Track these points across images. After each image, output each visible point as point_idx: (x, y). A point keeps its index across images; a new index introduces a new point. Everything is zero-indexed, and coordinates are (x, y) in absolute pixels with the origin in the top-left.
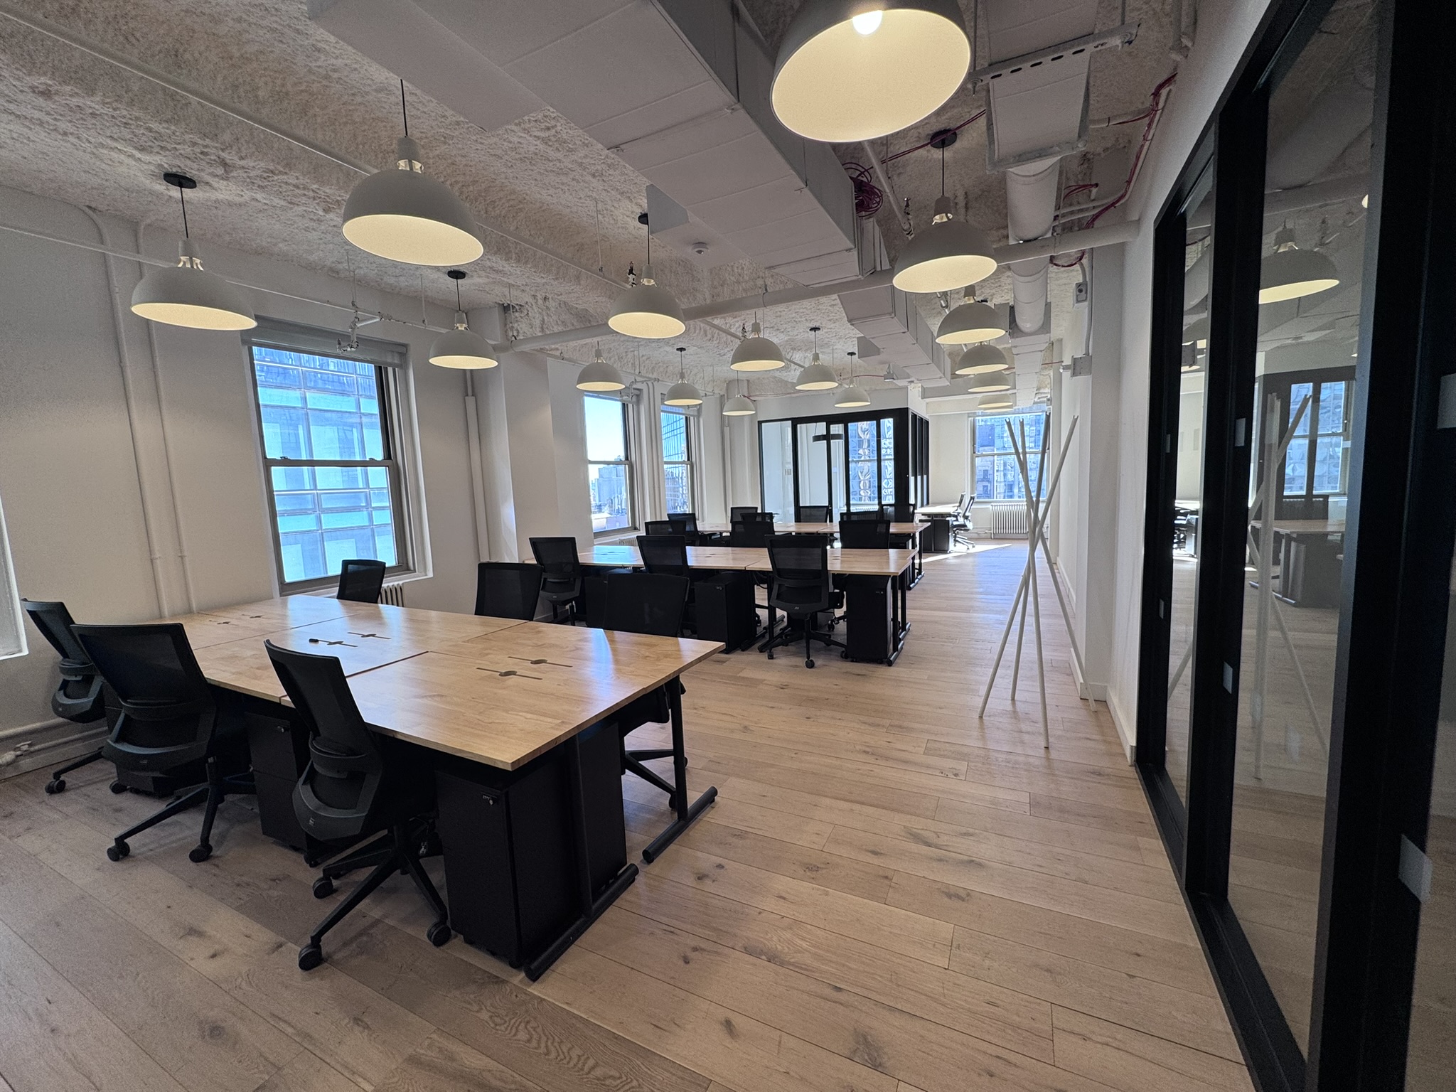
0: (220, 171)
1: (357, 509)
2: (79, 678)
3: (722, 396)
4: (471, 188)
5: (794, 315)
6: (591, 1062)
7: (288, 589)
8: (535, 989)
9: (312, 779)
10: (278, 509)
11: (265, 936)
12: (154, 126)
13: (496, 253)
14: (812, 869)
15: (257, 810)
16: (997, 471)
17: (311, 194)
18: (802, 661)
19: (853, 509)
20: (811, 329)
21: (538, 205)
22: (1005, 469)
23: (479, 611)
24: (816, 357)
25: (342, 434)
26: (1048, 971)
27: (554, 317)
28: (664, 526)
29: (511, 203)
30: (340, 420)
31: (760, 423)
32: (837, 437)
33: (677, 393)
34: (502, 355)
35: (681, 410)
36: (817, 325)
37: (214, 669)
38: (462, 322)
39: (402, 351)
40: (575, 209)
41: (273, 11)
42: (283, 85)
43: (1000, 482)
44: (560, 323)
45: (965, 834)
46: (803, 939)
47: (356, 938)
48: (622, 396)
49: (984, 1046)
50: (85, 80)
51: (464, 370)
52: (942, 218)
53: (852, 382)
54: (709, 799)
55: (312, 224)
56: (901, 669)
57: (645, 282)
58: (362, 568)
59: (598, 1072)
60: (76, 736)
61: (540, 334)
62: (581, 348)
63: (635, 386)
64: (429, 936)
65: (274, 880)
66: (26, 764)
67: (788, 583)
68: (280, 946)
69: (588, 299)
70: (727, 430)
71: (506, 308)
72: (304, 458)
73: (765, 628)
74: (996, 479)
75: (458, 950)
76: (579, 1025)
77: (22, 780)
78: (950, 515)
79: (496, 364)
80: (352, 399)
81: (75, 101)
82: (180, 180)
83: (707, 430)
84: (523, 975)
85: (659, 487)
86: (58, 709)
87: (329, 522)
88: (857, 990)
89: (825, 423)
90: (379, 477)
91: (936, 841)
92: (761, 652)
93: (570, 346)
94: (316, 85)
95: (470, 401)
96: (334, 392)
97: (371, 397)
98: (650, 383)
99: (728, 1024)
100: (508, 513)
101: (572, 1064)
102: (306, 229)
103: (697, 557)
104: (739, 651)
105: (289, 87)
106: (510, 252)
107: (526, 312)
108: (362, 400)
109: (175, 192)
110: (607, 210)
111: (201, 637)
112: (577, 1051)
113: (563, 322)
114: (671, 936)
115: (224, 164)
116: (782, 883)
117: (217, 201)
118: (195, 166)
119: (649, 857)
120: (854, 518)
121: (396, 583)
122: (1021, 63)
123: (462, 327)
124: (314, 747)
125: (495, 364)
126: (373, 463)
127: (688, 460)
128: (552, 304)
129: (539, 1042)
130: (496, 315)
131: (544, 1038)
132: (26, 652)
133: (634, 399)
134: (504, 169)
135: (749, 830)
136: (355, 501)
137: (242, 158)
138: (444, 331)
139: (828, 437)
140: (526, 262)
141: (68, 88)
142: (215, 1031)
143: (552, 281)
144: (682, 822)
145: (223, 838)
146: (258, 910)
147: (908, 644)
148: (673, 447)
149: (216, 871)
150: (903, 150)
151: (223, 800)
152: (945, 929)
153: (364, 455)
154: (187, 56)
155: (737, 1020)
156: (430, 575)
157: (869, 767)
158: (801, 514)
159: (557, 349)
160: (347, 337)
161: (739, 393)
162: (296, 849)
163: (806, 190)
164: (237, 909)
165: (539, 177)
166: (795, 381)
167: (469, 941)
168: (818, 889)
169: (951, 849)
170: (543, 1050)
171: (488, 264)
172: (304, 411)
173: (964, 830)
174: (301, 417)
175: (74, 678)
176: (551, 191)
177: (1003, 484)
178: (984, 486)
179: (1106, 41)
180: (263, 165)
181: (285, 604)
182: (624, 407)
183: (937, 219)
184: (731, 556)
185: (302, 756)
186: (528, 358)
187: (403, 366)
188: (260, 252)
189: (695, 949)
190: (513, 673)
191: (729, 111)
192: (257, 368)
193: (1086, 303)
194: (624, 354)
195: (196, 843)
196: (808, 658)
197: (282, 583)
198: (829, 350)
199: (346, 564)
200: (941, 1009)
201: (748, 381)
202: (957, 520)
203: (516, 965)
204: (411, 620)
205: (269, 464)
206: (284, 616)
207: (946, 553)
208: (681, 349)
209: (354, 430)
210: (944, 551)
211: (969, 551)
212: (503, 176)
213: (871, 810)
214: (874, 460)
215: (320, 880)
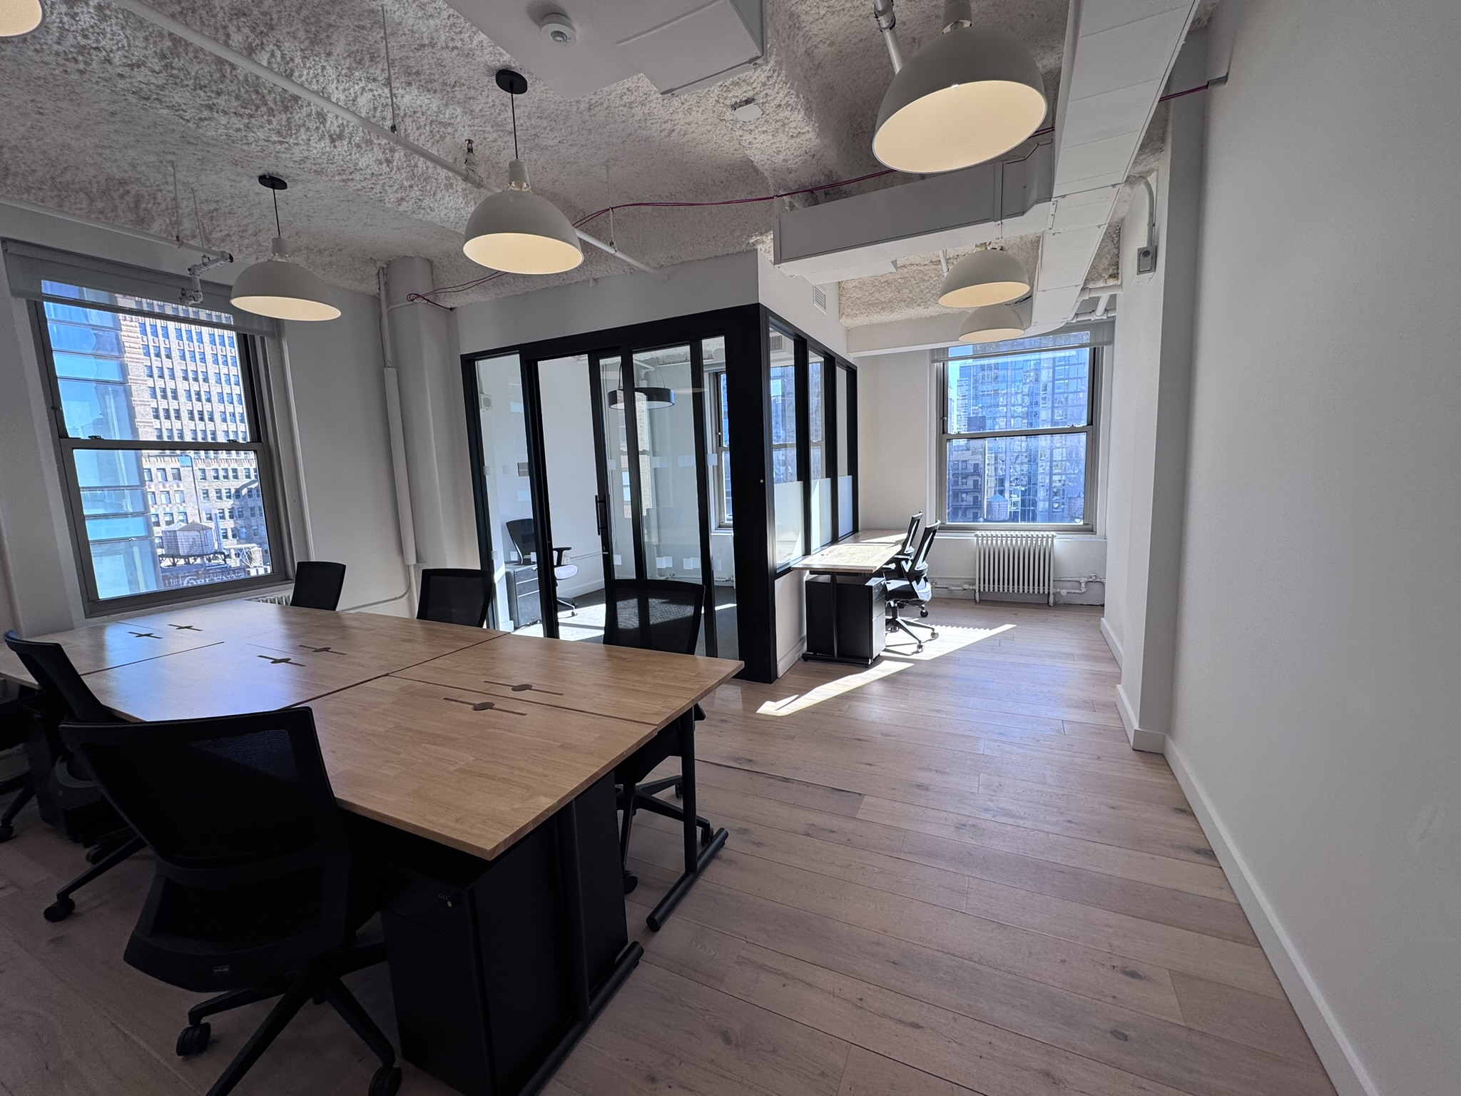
22: (996, 463)
31: (469, 363)
78: (874, 572)
177: (993, 478)
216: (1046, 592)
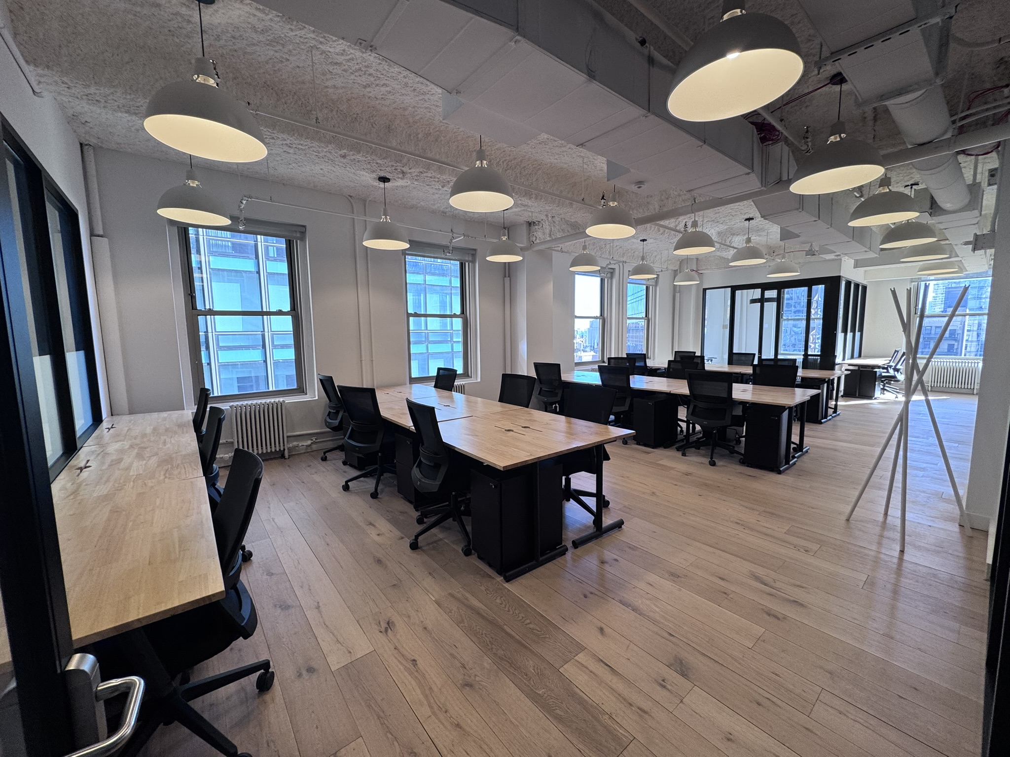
0: (401, 176)
1: (445, 342)
2: (335, 411)
3: (676, 271)
4: (513, 162)
5: (730, 211)
6: (528, 621)
7: (413, 381)
8: (507, 585)
9: (419, 466)
10: (411, 340)
11: (398, 533)
12: (379, 161)
13: (524, 196)
14: (674, 576)
15: (395, 483)
16: (968, 331)
17: (437, 180)
18: (706, 460)
19: (780, 357)
20: (746, 220)
21: (549, 165)
23: (501, 400)
24: (749, 240)
25: (441, 299)
26: (830, 673)
27: (557, 227)
28: (623, 361)
29: (534, 166)
30: (441, 290)
31: (705, 290)
32: (770, 300)
33: (638, 271)
34: (526, 253)
35: (644, 282)
36: (751, 216)
37: (385, 412)
38: (504, 235)
39: (473, 253)
40: (570, 164)
41: (428, 100)
42: (429, 130)
43: (972, 341)
44: (561, 231)
45: (798, 586)
46: (658, 607)
47: (432, 543)
48: (600, 274)
49: (761, 691)
50: (356, 149)
51: (505, 263)
52: (836, 138)
53: (784, 257)
54: (619, 525)
55: (436, 191)
56: (789, 478)
57: (611, 204)
58: (446, 373)
59: (531, 626)
60: (331, 438)
61: (549, 239)
62: (574, 247)
63: (609, 267)
64: (462, 550)
65: (401, 512)
66: (314, 447)
67: (701, 405)
68: (402, 538)
69: (577, 215)
70: (678, 295)
71: (530, 224)
72: (423, 313)
73: (684, 436)
74: (965, 338)
75: (474, 560)
76: (525, 606)
77: (312, 453)
78: (879, 367)
79: (522, 258)
80: (448, 278)
81: (352, 158)
82: (384, 180)
83: (662, 296)
84: (502, 578)
85: (622, 335)
86: (328, 425)
87: (433, 349)
88: (685, 640)
89: (760, 290)
90: (458, 323)
91: (773, 584)
92: (678, 450)
93: (568, 245)
94: (443, 127)
95: (507, 280)
96: (439, 275)
97: (457, 277)
98: (621, 264)
99: (601, 630)
100: (523, 347)
101: (519, 619)
102: (433, 194)
103: (638, 382)
104: (663, 448)
105: (431, 130)
106: (532, 194)
107: (541, 225)
108: (452, 279)
109: (382, 185)
110: (590, 161)
111: (381, 397)
112: (522, 615)
113: (562, 230)
114: (580, 584)
115: (403, 172)
116: (653, 578)
117: (397, 186)
118: (392, 175)
119: (576, 544)
120: (779, 363)
121: (461, 383)
122: (871, 42)
123: (504, 238)
124: (421, 449)
125: (520, 258)
126: (455, 316)
127: (646, 316)
128: (557, 219)
129: (505, 606)
130: (524, 229)
131: (508, 605)
132: (317, 398)
133: (609, 275)
134: (530, 150)
135: (640, 547)
136: (445, 337)
137: (410, 169)
138: (495, 241)
139: (762, 300)
140: (541, 199)
141: (351, 153)
142: (379, 561)
143: (556, 208)
144: (598, 533)
145: (382, 491)
146: (394, 522)
147: (802, 462)
148: (635, 307)
149: (380, 504)
150: (807, 91)
151: (383, 475)
152: (758, 630)
153: (452, 312)
154: (393, 127)
155: (607, 630)
156: (479, 380)
157: (736, 532)
158: (733, 358)
159: (559, 247)
160: (447, 247)
161: (687, 268)
162: (410, 502)
163: (705, 146)
164: (387, 520)
165: (549, 151)
166: (730, 258)
167: (480, 558)
168: (675, 587)
169: (783, 591)
170: (507, 609)
171: (520, 202)
172: (424, 286)
173: (798, 583)
174: (423, 289)
175: (333, 411)
176: (557, 157)
178: (949, 345)
179: (927, 21)
180: (418, 170)
181: (411, 388)
182: (602, 281)
183: (832, 138)
184: (666, 384)
185: (416, 455)
186: (541, 253)
187: (473, 262)
188: (412, 207)
189: (592, 593)
190: (512, 431)
191: (644, 118)
192: (407, 263)
193: (995, 187)
194: (604, 246)
195: (373, 490)
196: (711, 458)
197: (411, 378)
198: (764, 233)
199: (439, 369)
200: (739, 666)
201: (697, 259)
202: (888, 372)
203: (500, 573)
204: (468, 401)
205: (409, 315)
206: (410, 393)
207: (872, 399)
208: (644, 240)
209: (448, 296)
210: (870, 397)
211: (897, 399)
212: (530, 153)
213: (728, 556)
214: (803, 319)
215: (419, 516)
216: (972, 388)
